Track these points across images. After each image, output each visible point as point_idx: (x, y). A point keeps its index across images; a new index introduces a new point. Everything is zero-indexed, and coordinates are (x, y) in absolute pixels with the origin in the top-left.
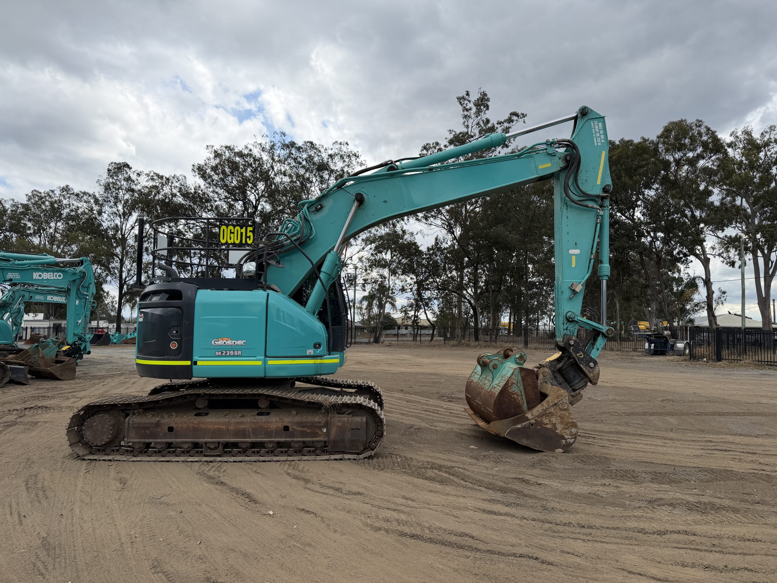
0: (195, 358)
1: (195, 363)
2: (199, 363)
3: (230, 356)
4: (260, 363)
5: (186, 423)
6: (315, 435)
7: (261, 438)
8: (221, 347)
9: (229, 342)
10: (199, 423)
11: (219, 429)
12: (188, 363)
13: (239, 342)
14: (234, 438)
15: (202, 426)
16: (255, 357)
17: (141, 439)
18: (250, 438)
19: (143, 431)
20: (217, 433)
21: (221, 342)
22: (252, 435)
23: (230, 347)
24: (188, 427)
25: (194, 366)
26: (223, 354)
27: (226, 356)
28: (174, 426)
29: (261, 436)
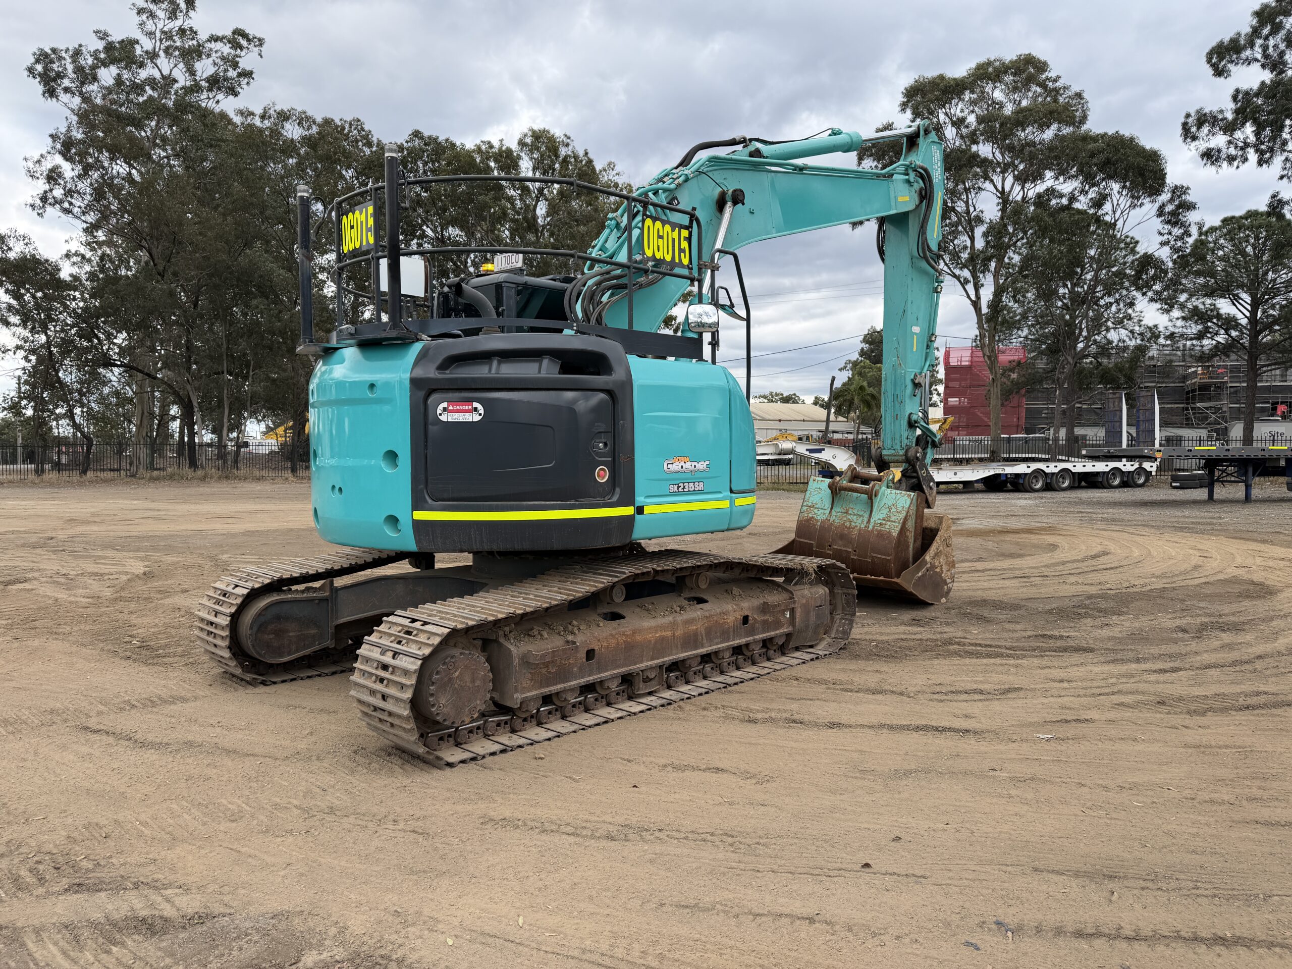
0: (640, 500)
1: (640, 510)
2: (647, 510)
3: (690, 493)
4: (726, 504)
5: (613, 636)
6: (777, 624)
7: (717, 644)
8: (674, 476)
9: (688, 466)
10: (634, 632)
11: (663, 639)
12: (629, 511)
13: (702, 465)
14: (682, 652)
15: (638, 638)
16: (720, 492)
17: (541, 687)
18: (703, 647)
19: (544, 671)
20: (661, 646)
21: (676, 466)
22: (705, 641)
23: (689, 475)
24: (618, 644)
25: (638, 517)
26: (680, 489)
27: (684, 493)
28: (596, 648)
29: (716, 641)
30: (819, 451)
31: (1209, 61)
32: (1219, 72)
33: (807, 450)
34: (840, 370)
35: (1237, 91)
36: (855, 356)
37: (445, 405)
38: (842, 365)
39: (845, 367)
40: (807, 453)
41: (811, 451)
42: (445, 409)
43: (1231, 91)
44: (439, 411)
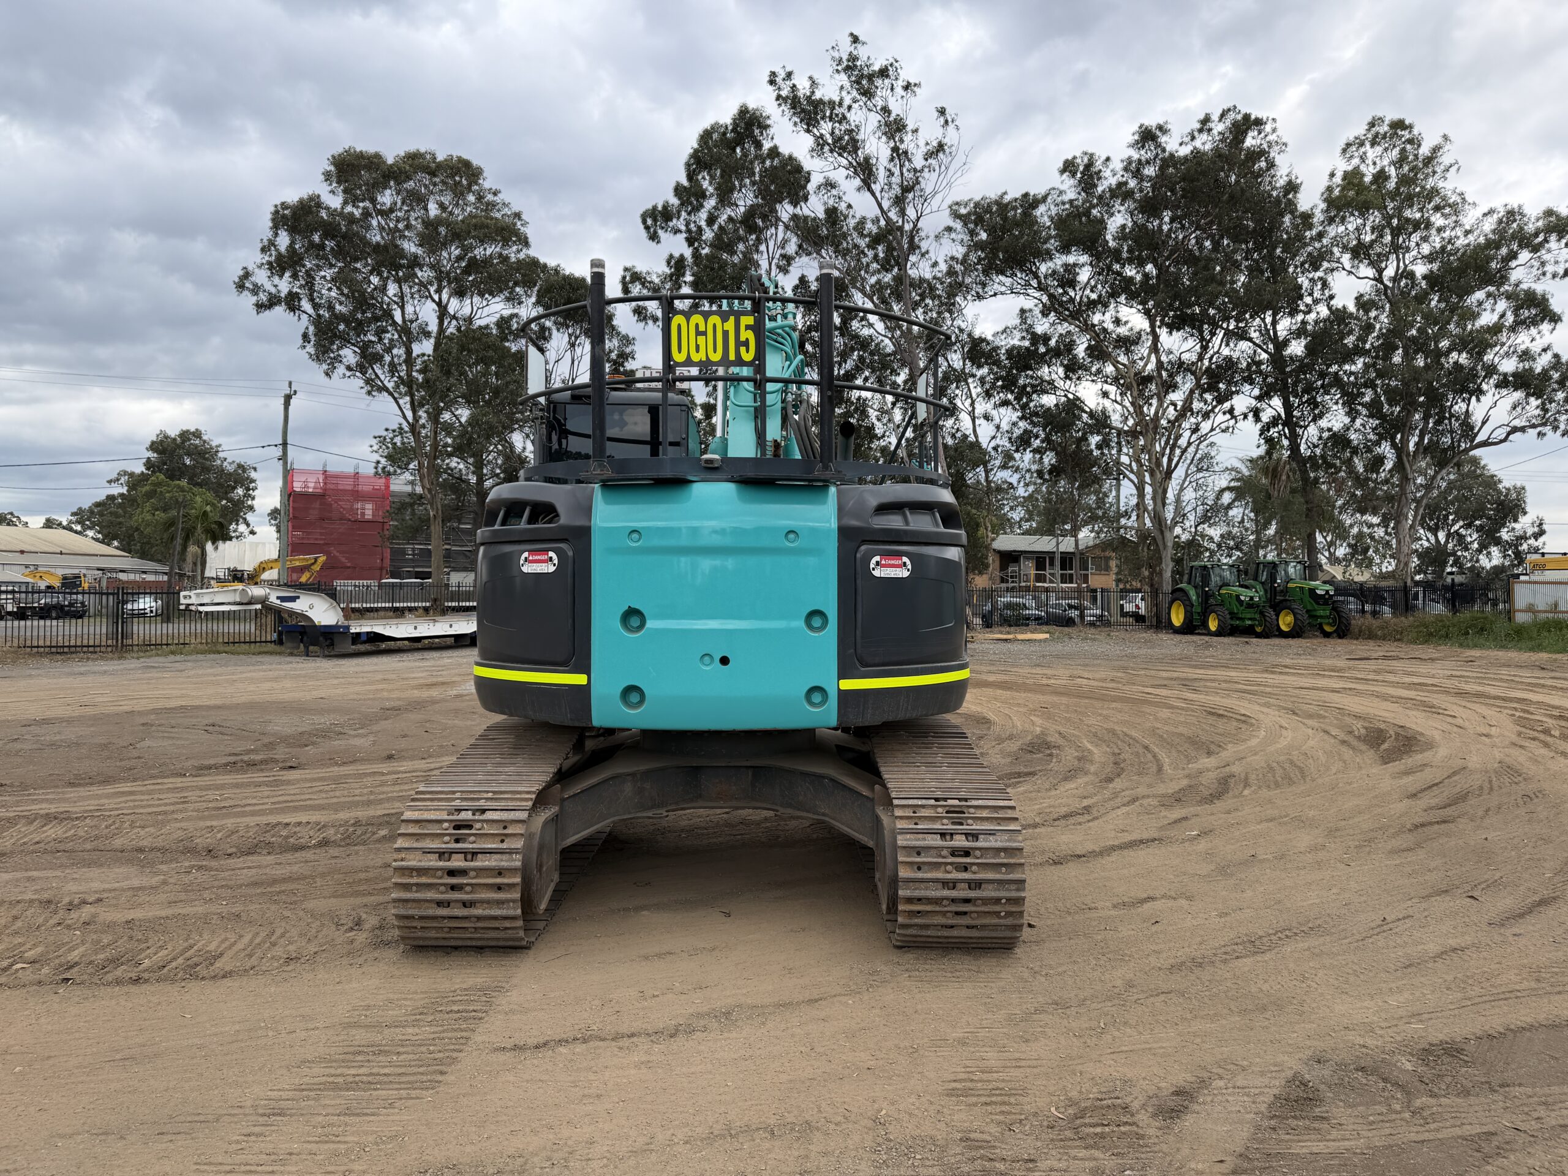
30: (293, 599)
31: (644, 222)
32: (654, 237)
33: (278, 598)
34: (110, 482)
35: (671, 256)
36: (139, 468)
37: (877, 558)
38: (114, 476)
39: (118, 480)
40: (278, 602)
41: (283, 599)
42: (878, 563)
43: (666, 256)
44: (872, 566)
